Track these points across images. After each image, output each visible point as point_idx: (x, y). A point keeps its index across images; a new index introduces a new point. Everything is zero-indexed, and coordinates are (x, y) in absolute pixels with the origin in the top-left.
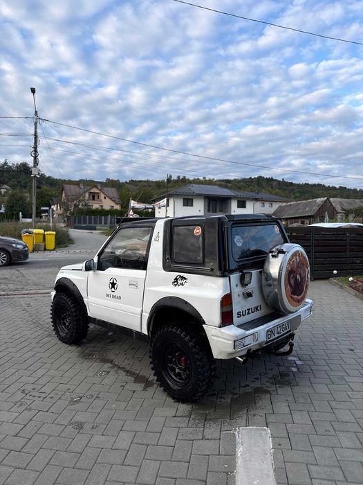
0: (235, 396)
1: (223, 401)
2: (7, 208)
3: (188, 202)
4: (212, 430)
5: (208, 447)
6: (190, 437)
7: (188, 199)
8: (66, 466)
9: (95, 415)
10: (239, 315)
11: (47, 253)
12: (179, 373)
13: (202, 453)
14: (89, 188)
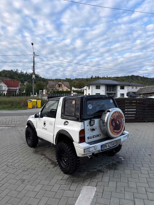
0: (89, 173)
1: (83, 174)
2: (26, 90)
3: (98, 87)
4: (74, 187)
5: (69, 193)
6: (64, 189)
7: (98, 86)
8: (13, 196)
9: (31, 177)
10: (88, 138)
11: (38, 109)
12: (66, 161)
13: (67, 196)
14: (58, 82)
